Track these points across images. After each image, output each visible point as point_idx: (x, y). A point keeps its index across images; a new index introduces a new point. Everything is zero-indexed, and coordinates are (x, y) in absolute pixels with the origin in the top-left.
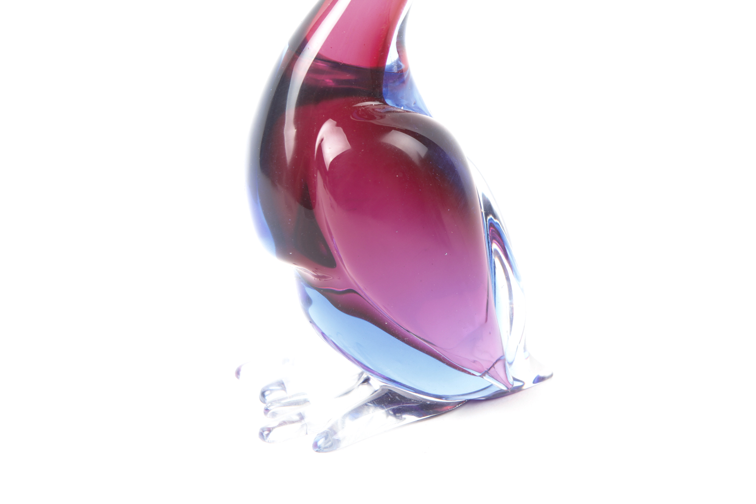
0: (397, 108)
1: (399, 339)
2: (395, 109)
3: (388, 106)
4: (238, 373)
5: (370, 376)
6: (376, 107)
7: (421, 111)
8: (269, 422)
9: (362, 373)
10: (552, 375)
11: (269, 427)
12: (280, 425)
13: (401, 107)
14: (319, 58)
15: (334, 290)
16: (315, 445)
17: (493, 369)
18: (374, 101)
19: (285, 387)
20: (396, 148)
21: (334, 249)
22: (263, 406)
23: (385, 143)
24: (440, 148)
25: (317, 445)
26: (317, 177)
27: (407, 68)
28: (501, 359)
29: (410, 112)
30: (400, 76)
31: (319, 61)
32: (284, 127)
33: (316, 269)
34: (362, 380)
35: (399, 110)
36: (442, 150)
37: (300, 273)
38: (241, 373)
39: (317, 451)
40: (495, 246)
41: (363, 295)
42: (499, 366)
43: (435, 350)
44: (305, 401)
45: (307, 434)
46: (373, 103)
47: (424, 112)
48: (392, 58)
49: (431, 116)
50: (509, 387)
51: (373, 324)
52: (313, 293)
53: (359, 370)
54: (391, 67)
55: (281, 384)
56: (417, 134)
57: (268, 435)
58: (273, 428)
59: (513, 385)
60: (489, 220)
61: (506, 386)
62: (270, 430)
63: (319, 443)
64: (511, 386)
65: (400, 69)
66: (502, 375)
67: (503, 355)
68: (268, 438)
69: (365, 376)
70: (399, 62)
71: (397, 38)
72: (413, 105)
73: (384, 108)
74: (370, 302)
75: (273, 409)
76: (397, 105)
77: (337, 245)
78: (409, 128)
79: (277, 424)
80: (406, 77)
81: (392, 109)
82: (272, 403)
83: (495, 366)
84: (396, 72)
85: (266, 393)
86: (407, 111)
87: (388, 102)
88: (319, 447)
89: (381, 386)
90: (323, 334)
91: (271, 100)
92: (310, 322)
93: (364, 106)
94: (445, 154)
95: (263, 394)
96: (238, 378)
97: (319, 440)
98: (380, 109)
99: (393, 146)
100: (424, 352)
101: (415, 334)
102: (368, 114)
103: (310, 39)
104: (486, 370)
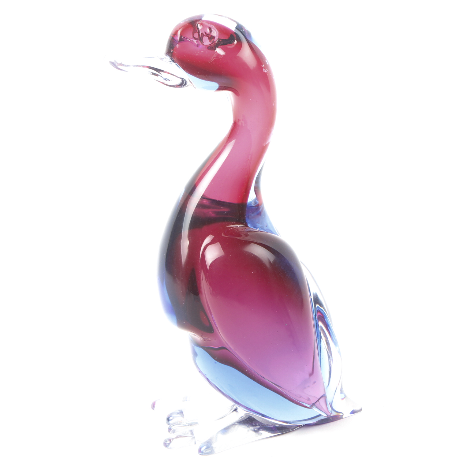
0: (254, 229)
1: (255, 381)
2: (253, 230)
3: (248, 228)
4: (153, 406)
5: (238, 407)
6: (240, 228)
7: (271, 232)
8: (171, 436)
9: (234, 406)
10: (361, 410)
11: (170, 438)
12: (177, 437)
13: (257, 228)
14: (203, 197)
15: (213, 348)
16: (200, 451)
17: (318, 403)
18: (239, 224)
19: (183, 415)
20: (252, 254)
21: (212, 320)
22: (168, 426)
23: (245, 251)
24: (281, 255)
25: (201, 450)
26: (201, 273)
27: (262, 204)
28: (324, 396)
29: (263, 232)
30: (257, 209)
31: (204, 199)
32: (181, 240)
33: (202, 334)
34: (233, 410)
35: (255, 230)
36: (283, 257)
37: (191, 337)
38: (155, 406)
39: (201, 454)
40: (320, 324)
41: (231, 351)
42: (322, 401)
43: (281, 390)
44: (196, 423)
45: (195, 444)
46: (239, 226)
47: (273, 232)
48: (252, 197)
49: (278, 235)
50: (328, 415)
51: (238, 370)
52: (199, 350)
53: (232, 403)
54: (251, 202)
55: (181, 413)
56: (267, 245)
57: (169, 444)
58: (172, 439)
59: (331, 413)
60: (317, 307)
61: (326, 414)
62: (170, 440)
63: (202, 449)
64: (330, 414)
65: (257, 204)
66: (324, 407)
67: (325, 394)
68: (169, 446)
69: (235, 407)
70: (256, 201)
71: (255, 183)
72: (265, 228)
73: (246, 229)
74: (236, 356)
75: (173, 428)
76: (254, 227)
77: (215, 319)
78: (262, 242)
79: (175, 436)
80: (261, 209)
81: (251, 230)
82: (174, 424)
83: (320, 400)
84: (254, 206)
85: (170, 418)
86: (261, 231)
87: (249, 225)
88: (202, 452)
89: (245, 414)
90: (208, 379)
91: (173, 223)
92: (200, 372)
93: (232, 227)
94: (285, 259)
95: (168, 419)
96: (153, 409)
97: (202, 447)
98: (242, 229)
99: (250, 253)
100: (272, 390)
101: (268, 379)
102: (236, 233)
103: (198, 185)
104: (314, 403)
